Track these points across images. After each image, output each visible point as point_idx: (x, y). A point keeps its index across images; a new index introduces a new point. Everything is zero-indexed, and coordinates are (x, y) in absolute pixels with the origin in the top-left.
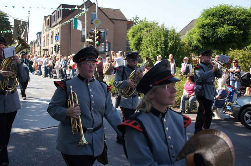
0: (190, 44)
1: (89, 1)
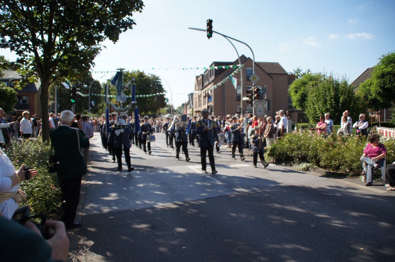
0: (366, 97)
1: (243, 56)
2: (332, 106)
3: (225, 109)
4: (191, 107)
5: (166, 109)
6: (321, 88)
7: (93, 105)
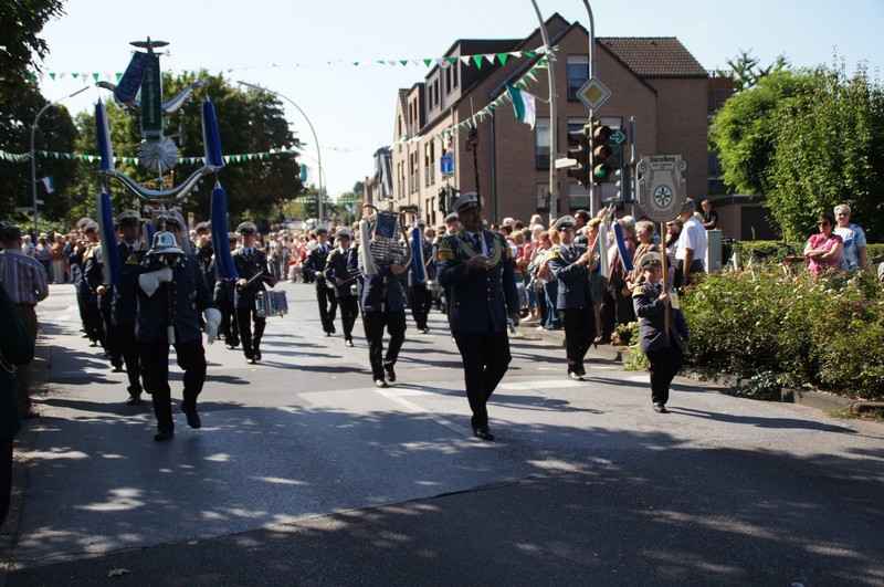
1: (556, 16)
2: (861, 179)
3: (498, 198)
4: (384, 195)
5: (301, 201)
6: (821, 120)
7: (50, 190)
